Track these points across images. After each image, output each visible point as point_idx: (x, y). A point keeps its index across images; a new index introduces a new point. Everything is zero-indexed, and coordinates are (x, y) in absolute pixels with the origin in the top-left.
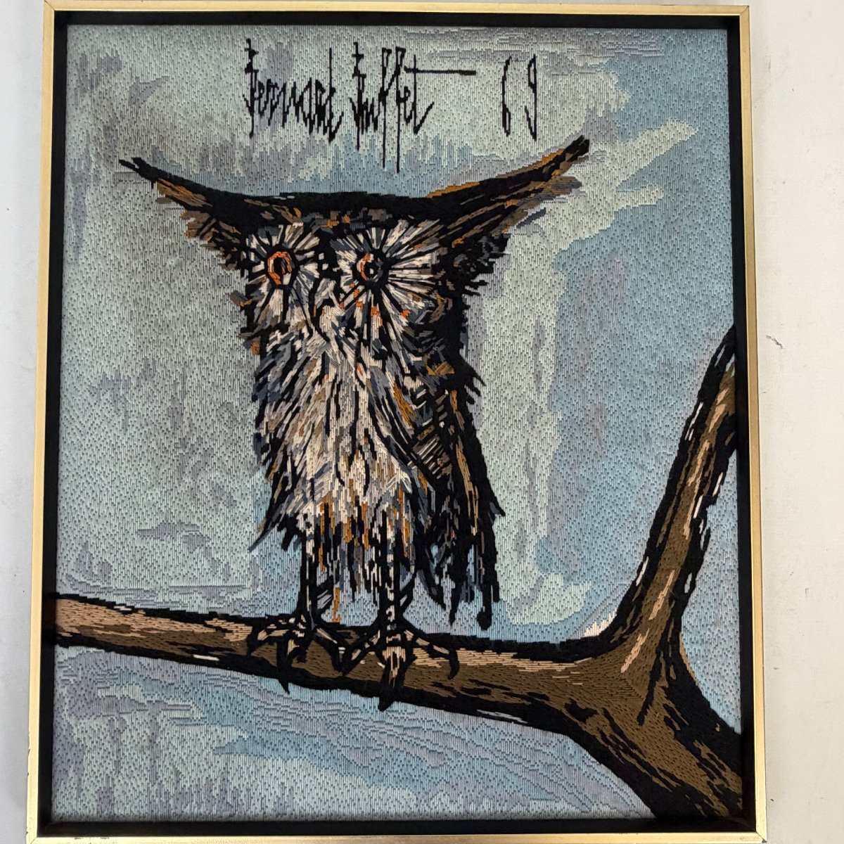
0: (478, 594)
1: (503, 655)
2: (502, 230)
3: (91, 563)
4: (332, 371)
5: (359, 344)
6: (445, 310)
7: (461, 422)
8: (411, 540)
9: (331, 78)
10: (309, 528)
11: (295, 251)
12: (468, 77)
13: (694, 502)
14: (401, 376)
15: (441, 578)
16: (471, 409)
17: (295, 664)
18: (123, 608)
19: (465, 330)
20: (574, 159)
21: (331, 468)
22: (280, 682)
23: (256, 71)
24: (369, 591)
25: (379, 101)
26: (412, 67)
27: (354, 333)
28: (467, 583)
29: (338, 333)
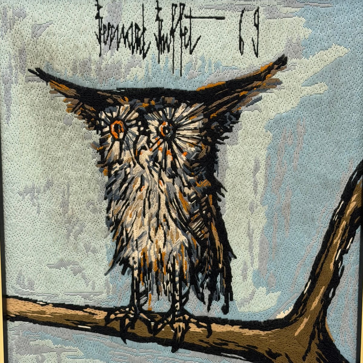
0: (222, 297)
1: (235, 327)
2: (238, 108)
3: (24, 280)
4: (146, 184)
5: (160, 170)
6: (206, 153)
7: (214, 211)
8: (188, 270)
9: (143, 22)
10: (135, 264)
11: (126, 120)
12: (220, 20)
13: (336, 252)
14: (182, 187)
15: (203, 289)
16: (219, 204)
17: (129, 330)
18: (41, 303)
19: (217, 163)
20: (278, 68)
21: (146, 234)
22: (122, 339)
23: (102, 18)
24: (166, 295)
25: (171, 35)
26: (189, 14)
27: (157, 164)
28: (216, 292)
29: (149, 164)
